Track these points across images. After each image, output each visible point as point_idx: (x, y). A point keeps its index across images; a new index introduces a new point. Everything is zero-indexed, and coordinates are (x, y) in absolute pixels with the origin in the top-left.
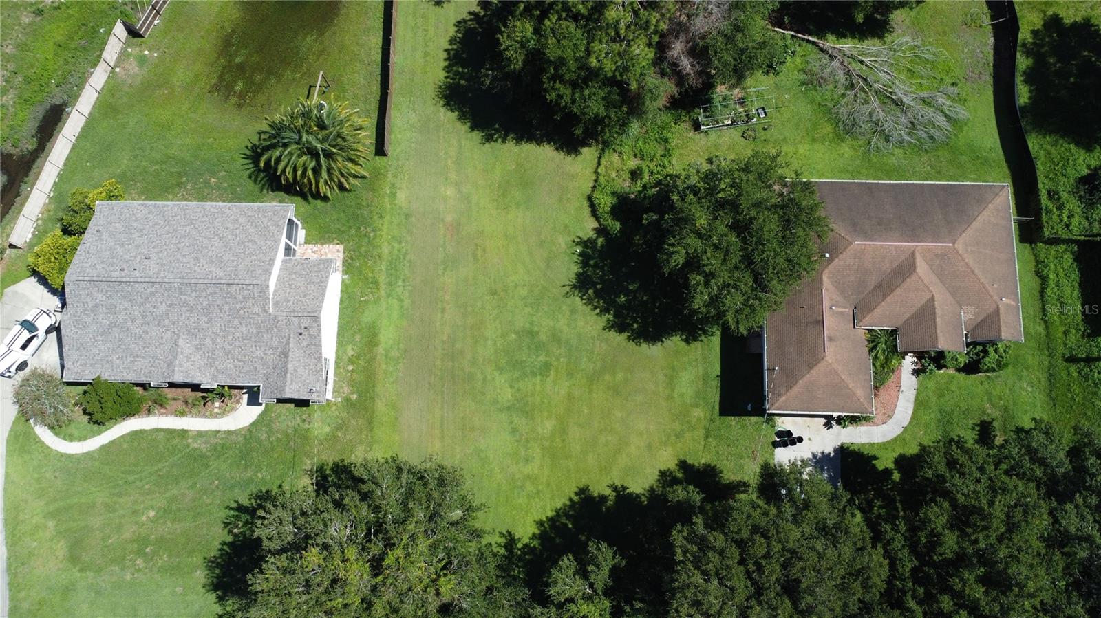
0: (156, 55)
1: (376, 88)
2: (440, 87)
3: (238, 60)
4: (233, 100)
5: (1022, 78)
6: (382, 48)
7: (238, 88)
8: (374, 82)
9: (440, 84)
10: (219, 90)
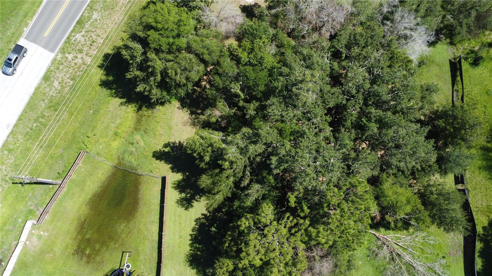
0: (46, 234)
1: (155, 255)
2: (187, 255)
3: (87, 236)
4: (85, 259)
5: (478, 254)
6: (159, 233)
7: (87, 252)
8: (154, 252)
9: (187, 254)
10: (78, 254)
